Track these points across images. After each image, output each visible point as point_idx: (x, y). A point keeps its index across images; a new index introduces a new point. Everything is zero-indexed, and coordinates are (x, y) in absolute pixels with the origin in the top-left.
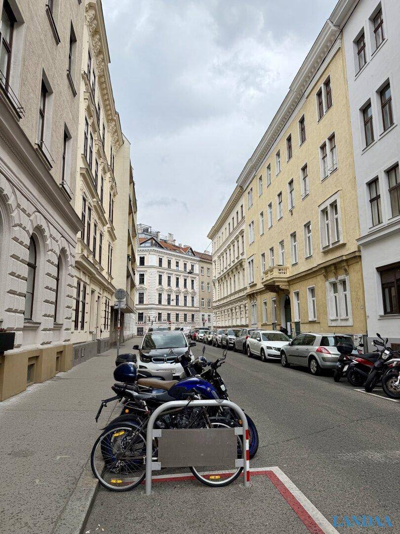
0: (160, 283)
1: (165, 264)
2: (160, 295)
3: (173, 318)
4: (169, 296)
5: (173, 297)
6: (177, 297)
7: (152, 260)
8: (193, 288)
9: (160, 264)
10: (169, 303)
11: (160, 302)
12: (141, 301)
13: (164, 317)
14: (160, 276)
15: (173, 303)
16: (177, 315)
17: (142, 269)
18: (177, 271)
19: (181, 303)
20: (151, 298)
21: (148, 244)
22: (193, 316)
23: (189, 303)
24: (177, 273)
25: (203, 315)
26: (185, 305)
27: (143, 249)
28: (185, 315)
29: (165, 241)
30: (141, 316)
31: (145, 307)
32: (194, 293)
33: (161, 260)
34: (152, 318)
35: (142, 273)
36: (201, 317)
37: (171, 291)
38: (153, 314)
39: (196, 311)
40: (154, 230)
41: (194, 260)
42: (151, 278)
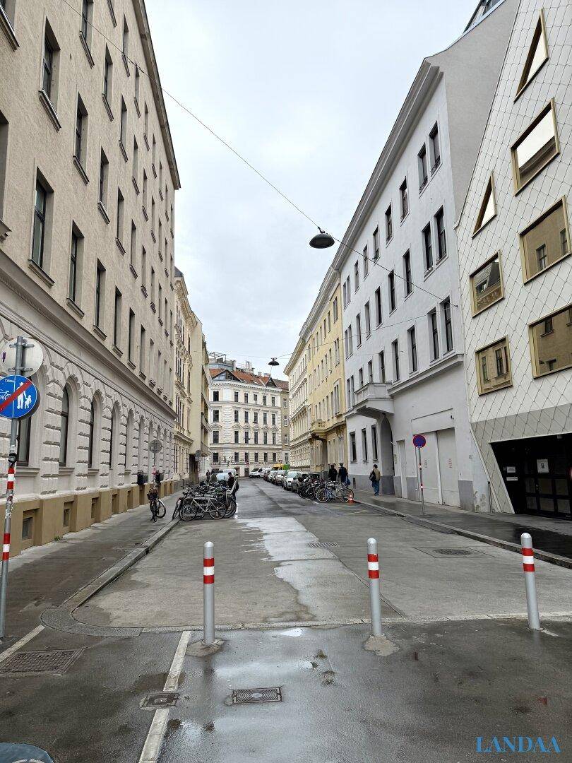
0: (236, 420)
1: (241, 398)
2: (236, 433)
3: (252, 458)
4: (247, 433)
5: (251, 435)
6: (256, 434)
7: (227, 394)
8: (274, 423)
9: (236, 400)
10: (247, 442)
11: (236, 440)
12: (216, 440)
13: (242, 456)
14: (236, 412)
15: (252, 441)
16: (256, 455)
17: (216, 405)
18: (256, 405)
19: (261, 440)
20: (226, 436)
21: (222, 378)
22: (274, 455)
23: (270, 441)
24: (256, 408)
25: (286, 454)
26: (265, 442)
27: (218, 383)
28: (266, 454)
29: (242, 371)
30: (216, 457)
31: (219, 446)
32: (275, 429)
33: (236, 395)
34: (228, 459)
35: (216, 409)
36: (284, 456)
37: (248, 427)
38: (229, 454)
39: (278, 449)
40: (228, 358)
41: (276, 392)
42: (226, 415)
